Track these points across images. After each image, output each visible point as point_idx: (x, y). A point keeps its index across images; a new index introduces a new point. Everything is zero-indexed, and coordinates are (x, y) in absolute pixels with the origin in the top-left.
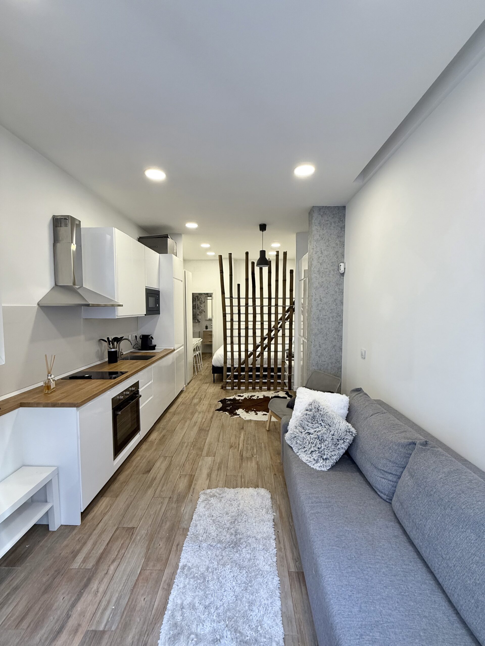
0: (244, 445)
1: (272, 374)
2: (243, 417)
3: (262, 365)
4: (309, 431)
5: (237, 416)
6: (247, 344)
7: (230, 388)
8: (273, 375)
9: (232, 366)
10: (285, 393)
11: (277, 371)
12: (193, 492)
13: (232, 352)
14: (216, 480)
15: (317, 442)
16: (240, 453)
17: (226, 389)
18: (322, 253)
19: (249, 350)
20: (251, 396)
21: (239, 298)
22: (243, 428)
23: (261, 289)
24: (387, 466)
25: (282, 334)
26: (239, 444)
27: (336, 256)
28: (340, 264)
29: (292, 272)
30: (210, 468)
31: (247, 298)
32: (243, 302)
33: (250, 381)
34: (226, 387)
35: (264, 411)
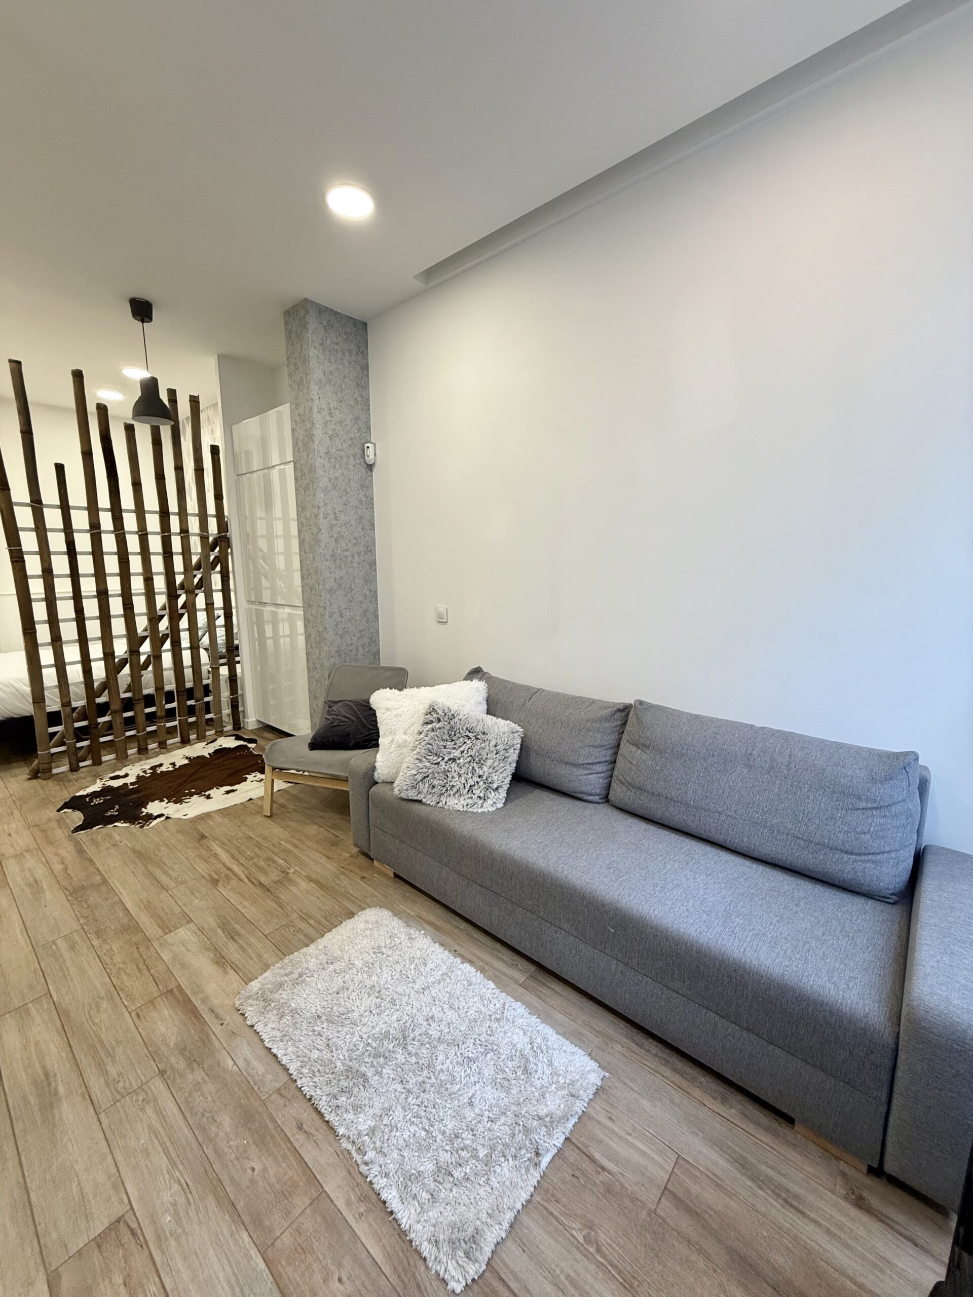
0: (242, 864)
1: (191, 702)
2: (179, 815)
3: (159, 687)
4: (452, 756)
5: (158, 820)
6: (107, 637)
7: (65, 768)
8: (194, 706)
9: (63, 705)
10: (234, 737)
11: (203, 695)
12: (217, 1017)
13: (60, 665)
14: (251, 958)
15: (473, 768)
16: (253, 883)
17: (53, 775)
18: (331, 413)
19: (116, 654)
20: (153, 768)
21: (65, 507)
22: (203, 837)
23: (137, 485)
24: (592, 755)
25: (207, 604)
26: (229, 869)
27: (356, 426)
28: (366, 445)
29: (215, 450)
30: (207, 949)
31: (93, 508)
32: (80, 520)
33: (128, 734)
34: (50, 769)
35: (221, 786)
